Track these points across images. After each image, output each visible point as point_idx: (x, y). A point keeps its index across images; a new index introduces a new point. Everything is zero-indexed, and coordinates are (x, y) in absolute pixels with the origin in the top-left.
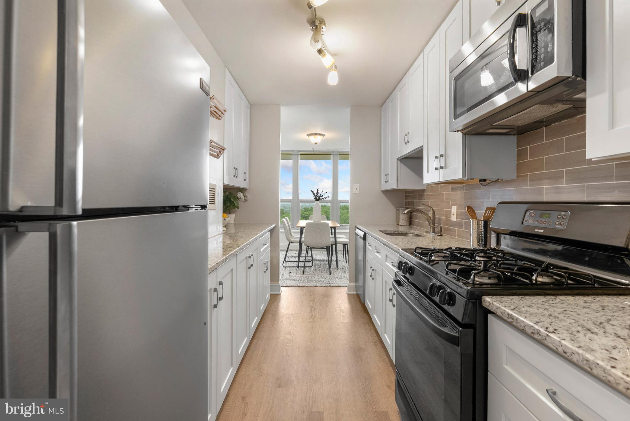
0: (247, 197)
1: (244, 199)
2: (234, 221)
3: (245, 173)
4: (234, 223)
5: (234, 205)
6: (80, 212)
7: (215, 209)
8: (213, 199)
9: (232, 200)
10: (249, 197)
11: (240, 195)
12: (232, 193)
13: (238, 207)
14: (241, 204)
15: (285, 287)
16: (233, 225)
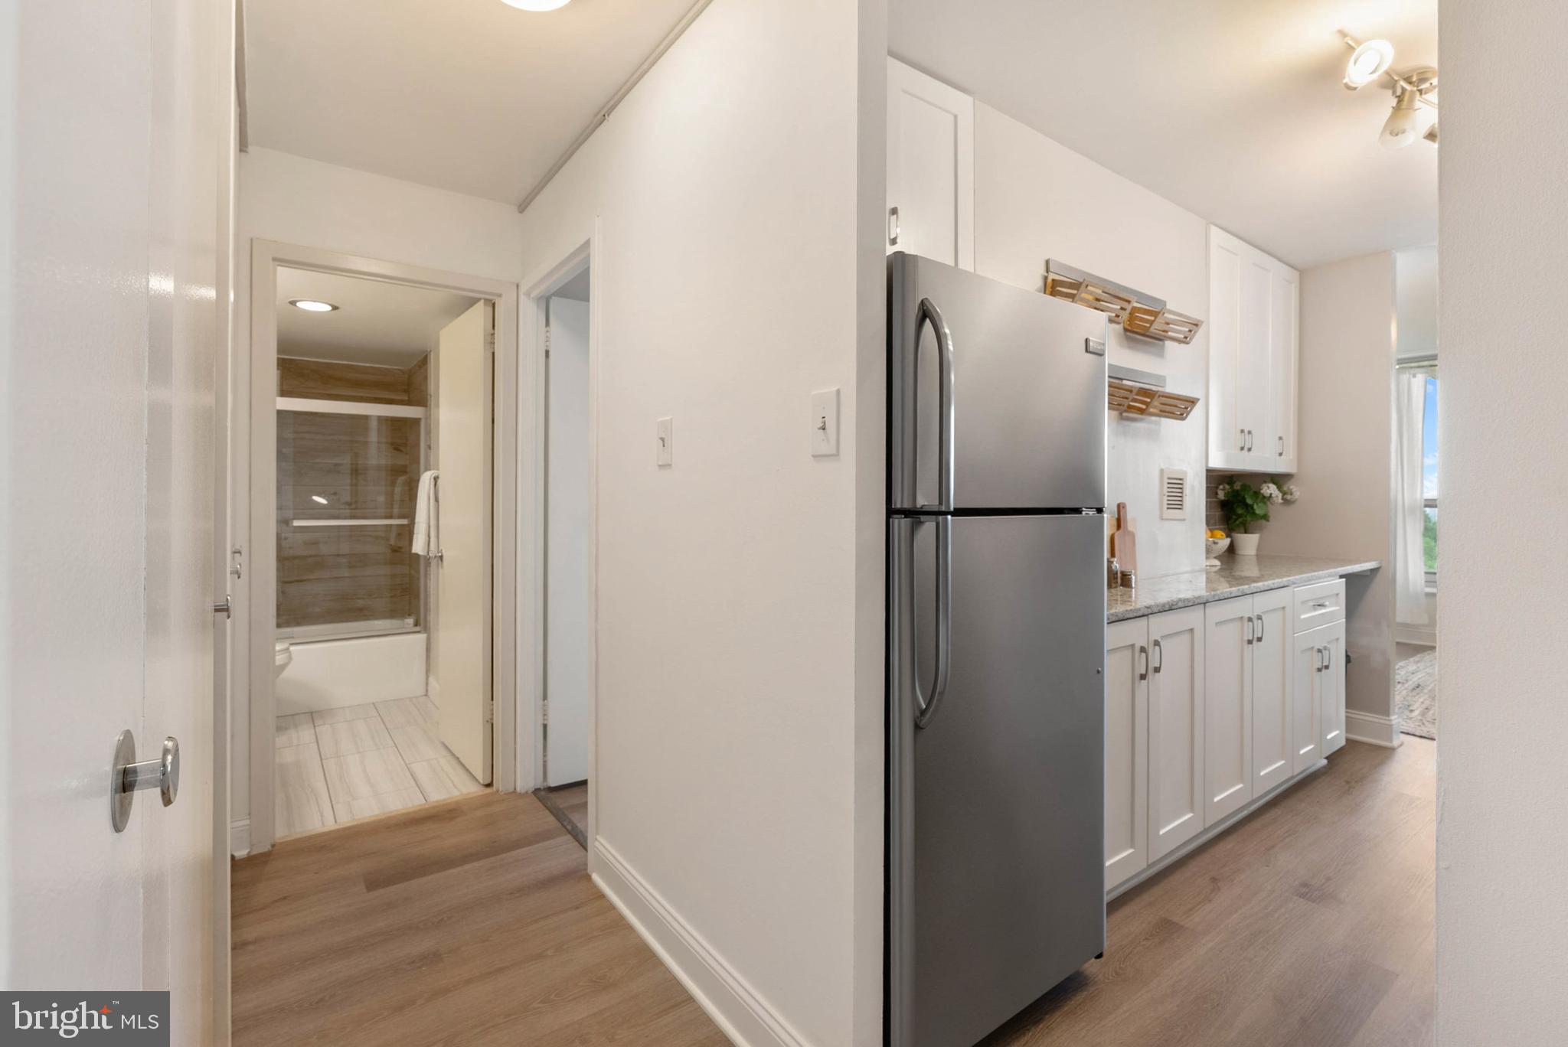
0: (1291, 494)
1: (1282, 499)
2: (1257, 550)
3: (1280, 438)
4: (1257, 555)
5: (1254, 513)
6: (952, 509)
7: (1184, 520)
8: (1180, 499)
9: (1249, 501)
10: (1297, 494)
11: (1270, 489)
12: (1249, 486)
13: (1265, 517)
14: (1276, 509)
15: (1421, 737)
16: (1254, 558)
